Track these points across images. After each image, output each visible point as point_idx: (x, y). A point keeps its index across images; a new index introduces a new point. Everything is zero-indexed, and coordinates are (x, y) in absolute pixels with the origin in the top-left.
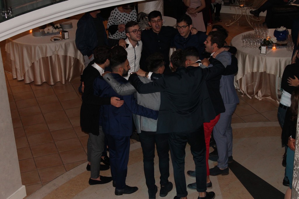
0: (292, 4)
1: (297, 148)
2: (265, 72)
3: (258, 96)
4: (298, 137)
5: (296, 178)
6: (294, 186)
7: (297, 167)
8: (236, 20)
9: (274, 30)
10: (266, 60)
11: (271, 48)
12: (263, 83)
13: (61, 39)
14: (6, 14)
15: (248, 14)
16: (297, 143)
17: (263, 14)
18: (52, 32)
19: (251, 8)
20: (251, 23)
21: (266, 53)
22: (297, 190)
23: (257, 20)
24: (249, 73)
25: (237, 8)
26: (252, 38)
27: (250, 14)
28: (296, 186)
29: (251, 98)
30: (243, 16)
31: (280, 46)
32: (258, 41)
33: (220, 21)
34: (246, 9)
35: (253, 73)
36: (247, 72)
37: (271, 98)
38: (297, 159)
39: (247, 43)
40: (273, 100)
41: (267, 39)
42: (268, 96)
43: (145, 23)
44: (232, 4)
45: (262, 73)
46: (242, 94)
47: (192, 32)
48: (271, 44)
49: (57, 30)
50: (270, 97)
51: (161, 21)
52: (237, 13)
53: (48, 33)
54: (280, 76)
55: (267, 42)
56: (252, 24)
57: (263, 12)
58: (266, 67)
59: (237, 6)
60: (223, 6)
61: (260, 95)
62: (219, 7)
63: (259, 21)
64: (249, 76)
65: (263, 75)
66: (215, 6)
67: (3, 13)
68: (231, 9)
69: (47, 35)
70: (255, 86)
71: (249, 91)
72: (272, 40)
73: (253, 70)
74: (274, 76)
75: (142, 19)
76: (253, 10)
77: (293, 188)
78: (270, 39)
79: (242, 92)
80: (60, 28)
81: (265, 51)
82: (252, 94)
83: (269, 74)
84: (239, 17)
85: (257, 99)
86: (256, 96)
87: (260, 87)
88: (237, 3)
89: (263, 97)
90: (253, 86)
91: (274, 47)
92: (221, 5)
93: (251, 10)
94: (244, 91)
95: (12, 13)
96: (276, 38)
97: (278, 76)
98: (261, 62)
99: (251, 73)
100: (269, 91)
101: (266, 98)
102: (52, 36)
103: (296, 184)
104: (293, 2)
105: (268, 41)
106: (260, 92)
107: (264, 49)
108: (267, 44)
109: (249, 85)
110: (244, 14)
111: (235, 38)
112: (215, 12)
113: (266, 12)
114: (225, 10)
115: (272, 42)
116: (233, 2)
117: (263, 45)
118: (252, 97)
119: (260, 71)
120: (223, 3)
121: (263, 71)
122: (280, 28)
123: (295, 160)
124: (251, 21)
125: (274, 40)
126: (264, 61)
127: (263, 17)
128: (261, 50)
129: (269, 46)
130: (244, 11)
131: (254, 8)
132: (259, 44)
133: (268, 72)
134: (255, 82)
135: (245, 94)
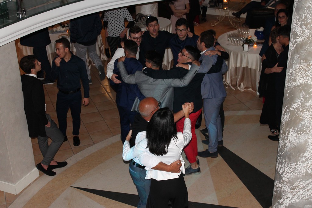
0: (269, 8)
1: (281, 137)
2: (247, 67)
3: (241, 87)
4: (282, 127)
5: (280, 163)
6: (278, 169)
7: (281, 153)
8: (220, 20)
9: (254, 30)
10: (248, 56)
11: (253, 46)
12: (245, 77)
13: (68, 37)
14: (20, 15)
15: (230, 16)
16: (281, 132)
17: (244, 16)
18: (59, 30)
19: (233, 11)
20: (233, 23)
21: (248, 50)
22: (280, 173)
23: (239, 20)
24: (233, 68)
25: (220, 10)
26: (235, 37)
27: (232, 16)
28: (280, 170)
29: (234, 89)
30: (226, 17)
31: (260, 44)
32: (241, 40)
33: (206, 21)
34: (229, 11)
35: (236, 68)
36: (232, 67)
37: (251, 90)
38: (282, 146)
39: (231, 41)
40: (254, 91)
41: (249, 38)
42: (249, 88)
43: (143, 23)
44: (217, 6)
45: (244, 68)
46: (227, 86)
47: (189, 35)
48: (252, 42)
49: (64, 29)
50: (251, 88)
51: (157, 25)
52: (221, 15)
53: (56, 31)
54: (260, 71)
55: (248, 40)
56: (234, 25)
57: (244, 14)
58: (248, 63)
59: (221, 9)
60: (209, 8)
61: (242, 87)
62: (205, 9)
63: (240, 21)
64: (233, 70)
65: (246, 70)
66: (202, 8)
67: (17, 14)
68: (216, 11)
69: (55, 33)
70: (238, 79)
71: (233, 83)
72: (253, 38)
73: (236, 65)
74: (255, 70)
75: (140, 19)
76: (235, 12)
77: (277, 172)
78: (251, 38)
79: (227, 84)
80: (67, 26)
81: (247, 48)
82: (235, 86)
83: (250, 69)
84: (223, 18)
85: (239, 90)
86: (239, 88)
87: (242, 80)
88: (221, 6)
89: (245, 88)
90: (236, 79)
91: (255, 46)
92: (207, 7)
93: (233, 12)
94: (229, 83)
95: (26, 14)
96: (256, 37)
97: (258, 70)
98: (243, 58)
99: (234, 67)
100: (250, 83)
101: (247, 89)
102: (60, 34)
103: (280, 168)
104: (269, 5)
105: (250, 40)
106: (242, 84)
107: (246, 46)
108: (249, 42)
109: (233, 78)
110: (227, 15)
111: (220, 36)
112: (202, 13)
113: (246, 14)
114: (210, 12)
115: (253, 41)
116: (217, 5)
117: (245, 43)
118: (236, 89)
119: (243, 66)
120: (209, 6)
121: (245, 66)
122: (260, 28)
123: (279, 147)
124: (233, 22)
125: (255, 39)
126: (246, 57)
127: (243, 18)
128: (243, 47)
129: (251, 44)
130: (227, 13)
131: (235, 11)
132: (242, 42)
133: (250, 67)
134: (238, 75)
135: (229, 86)
